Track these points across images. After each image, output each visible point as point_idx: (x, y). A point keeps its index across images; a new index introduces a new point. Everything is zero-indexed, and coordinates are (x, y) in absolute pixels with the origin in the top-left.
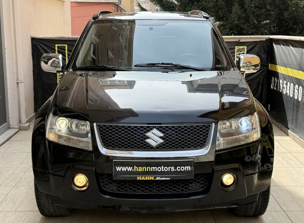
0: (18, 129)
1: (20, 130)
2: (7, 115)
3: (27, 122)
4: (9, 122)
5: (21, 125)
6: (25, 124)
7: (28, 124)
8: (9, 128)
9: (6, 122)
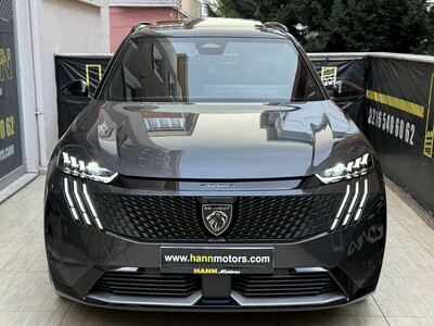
0: (37, 174)
2: (23, 155)
4: (25, 165)
8: (26, 172)
9: (21, 164)
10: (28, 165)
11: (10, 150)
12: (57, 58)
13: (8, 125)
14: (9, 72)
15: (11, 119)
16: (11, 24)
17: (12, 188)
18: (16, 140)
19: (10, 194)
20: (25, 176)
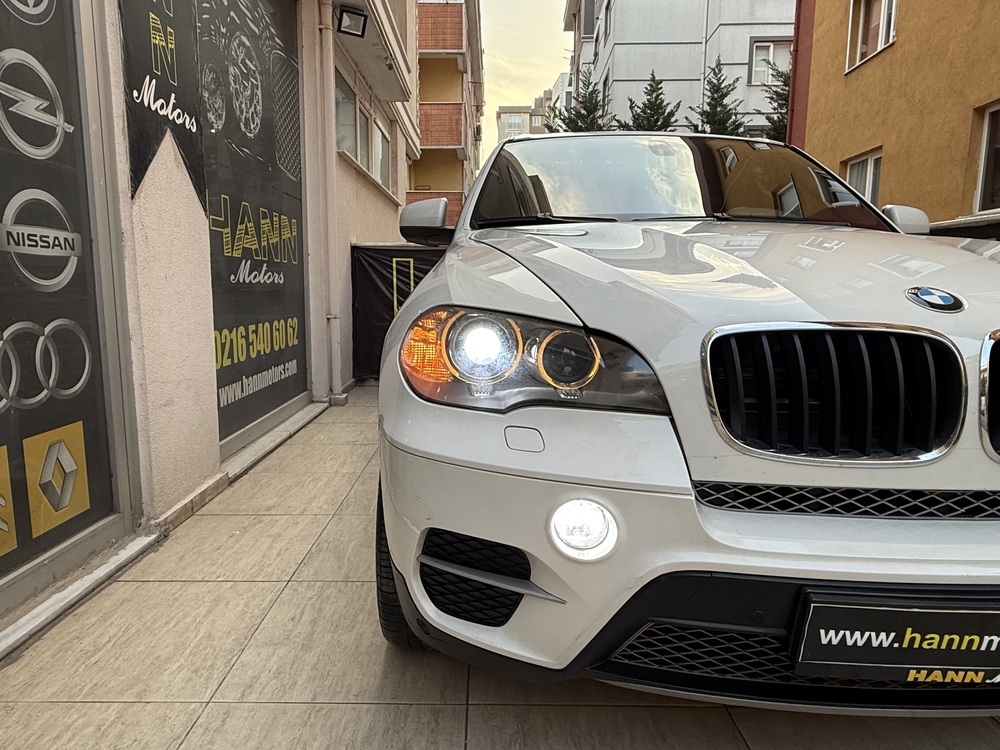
0: (326, 404)
1: (331, 405)
2: (308, 376)
3: (343, 392)
4: (311, 391)
5: (333, 397)
6: (340, 394)
7: (344, 396)
8: (312, 402)
9: (306, 390)
10: (314, 392)
11: (292, 367)
12: (355, 249)
13: (290, 330)
14: (294, 252)
15: (294, 322)
16: (298, 186)
17: (294, 423)
18: (301, 352)
19: (293, 430)
20: (311, 406)
